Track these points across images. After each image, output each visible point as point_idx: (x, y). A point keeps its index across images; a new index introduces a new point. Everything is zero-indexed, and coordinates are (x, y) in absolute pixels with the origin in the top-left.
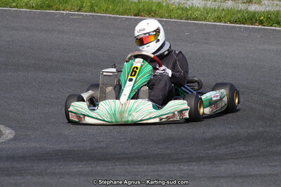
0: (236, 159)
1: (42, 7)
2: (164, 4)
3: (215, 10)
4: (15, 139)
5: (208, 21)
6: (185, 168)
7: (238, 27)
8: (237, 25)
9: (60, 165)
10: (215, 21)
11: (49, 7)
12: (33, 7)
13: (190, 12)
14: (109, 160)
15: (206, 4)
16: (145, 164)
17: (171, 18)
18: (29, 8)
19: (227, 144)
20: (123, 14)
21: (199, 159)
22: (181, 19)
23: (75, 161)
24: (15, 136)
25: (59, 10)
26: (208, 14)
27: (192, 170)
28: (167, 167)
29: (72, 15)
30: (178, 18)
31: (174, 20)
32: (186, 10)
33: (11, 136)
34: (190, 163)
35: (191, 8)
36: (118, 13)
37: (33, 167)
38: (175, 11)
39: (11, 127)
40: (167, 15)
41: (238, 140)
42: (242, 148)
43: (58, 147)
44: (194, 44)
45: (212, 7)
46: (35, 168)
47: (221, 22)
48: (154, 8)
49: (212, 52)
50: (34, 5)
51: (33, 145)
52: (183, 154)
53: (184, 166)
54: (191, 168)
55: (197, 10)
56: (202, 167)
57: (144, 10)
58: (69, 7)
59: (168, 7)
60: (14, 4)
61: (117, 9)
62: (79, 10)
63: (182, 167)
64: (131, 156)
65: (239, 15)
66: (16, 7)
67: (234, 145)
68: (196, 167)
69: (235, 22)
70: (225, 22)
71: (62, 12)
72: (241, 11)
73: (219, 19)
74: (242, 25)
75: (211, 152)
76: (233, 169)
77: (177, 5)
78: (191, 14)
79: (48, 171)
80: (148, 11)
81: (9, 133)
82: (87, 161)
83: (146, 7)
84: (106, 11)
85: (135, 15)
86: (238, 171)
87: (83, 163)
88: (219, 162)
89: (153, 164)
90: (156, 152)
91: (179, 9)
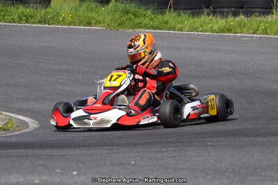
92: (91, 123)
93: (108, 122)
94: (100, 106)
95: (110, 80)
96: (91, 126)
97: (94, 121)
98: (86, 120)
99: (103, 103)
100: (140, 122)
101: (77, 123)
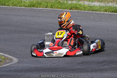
0: (112, 70)
1: (30, 6)
2: (82, 5)
3: (104, 7)
4: (18, 62)
5: (101, 12)
6: (90, 74)
7: (114, 14)
8: (114, 13)
9: (37, 74)
10: (104, 12)
11: (34, 6)
12: (26, 6)
13: (93, 8)
14: (57, 71)
15: (100, 4)
16: (73, 73)
17: (85, 10)
18: (25, 7)
19: (108, 64)
20: (65, 9)
21: (96, 71)
22: (90, 11)
23: (43, 72)
24: (18, 61)
25: (38, 7)
26: (101, 8)
27: (93, 75)
28: (82, 74)
29: (43, 9)
30: (88, 10)
31: (86, 11)
32: (92, 7)
33: (17, 61)
34: (92, 72)
35: (94, 6)
36: (62, 8)
37: (25, 74)
38: (87, 7)
39: (16, 57)
40: (83, 9)
41: (113, 63)
42: (115, 66)
43: (36, 66)
44: (95, 21)
45: (103, 5)
46: (26, 75)
47: (106, 12)
48: (78, 6)
49: (103, 25)
50: (27, 5)
51: (26, 65)
52: (89, 68)
53: (89, 74)
54: (92, 74)
55: (96, 7)
56: (97, 74)
57: (74, 7)
58: (42, 6)
59: (84, 5)
60: (19, 5)
61: (62, 7)
62: (46, 7)
63: (88, 74)
64: (67, 69)
65: (114, 9)
66: (20, 6)
67: (111, 65)
68: (94, 74)
69: (113, 12)
70: (109, 12)
71: (39, 8)
72: (115, 7)
73: (106, 11)
74: (116, 13)
75: (101, 67)
76: (110, 75)
77: (88, 5)
78: (94, 9)
79: (31, 76)
80: (75, 7)
81: (15, 60)
82: (48, 72)
83: (74, 6)
84: (58, 8)
85: (70, 9)
86: (112, 76)
87: (47, 73)
88: (104, 72)
89: (76, 73)
90: (78, 68)
91: (88, 6)
92: (54, 55)
93: (62, 54)
94: (57, 47)
95: (58, 35)
96: (54, 56)
97: (55, 54)
98: (52, 54)
99: (58, 46)
100: (76, 54)
101: (47, 55)
